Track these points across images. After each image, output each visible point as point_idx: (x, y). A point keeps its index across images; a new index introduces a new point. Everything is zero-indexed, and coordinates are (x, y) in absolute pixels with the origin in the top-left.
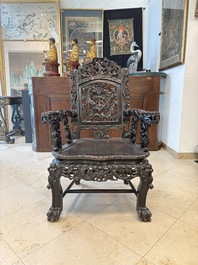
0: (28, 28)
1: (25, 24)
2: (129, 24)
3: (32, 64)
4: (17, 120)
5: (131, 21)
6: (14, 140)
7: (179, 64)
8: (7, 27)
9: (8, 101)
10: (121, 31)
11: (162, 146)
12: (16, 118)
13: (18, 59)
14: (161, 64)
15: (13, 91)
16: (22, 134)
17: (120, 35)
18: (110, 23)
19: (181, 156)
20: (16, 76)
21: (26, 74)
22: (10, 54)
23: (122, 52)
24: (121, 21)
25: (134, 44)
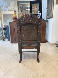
0: (8, 7)
1: (7, 6)
2: (38, 5)
3: (10, 18)
4: (6, 34)
5: (38, 4)
6: (5, 40)
7: (51, 18)
8: (2, 7)
9: (3, 29)
10: (35, 7)
11: (47, 41)
12: (6, 33)
13: (5, 16)
14: (47, 17)
15: (5, 26)
16: (7, 38)
17: (35, 8)
18: (32, 5)
19: (52, 44)
20: (5, 21)
21: (8, 20)
22: (3, 15)
23: (36, 14)
24: (35, 4)
25: (39, 11)
